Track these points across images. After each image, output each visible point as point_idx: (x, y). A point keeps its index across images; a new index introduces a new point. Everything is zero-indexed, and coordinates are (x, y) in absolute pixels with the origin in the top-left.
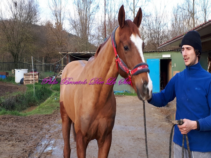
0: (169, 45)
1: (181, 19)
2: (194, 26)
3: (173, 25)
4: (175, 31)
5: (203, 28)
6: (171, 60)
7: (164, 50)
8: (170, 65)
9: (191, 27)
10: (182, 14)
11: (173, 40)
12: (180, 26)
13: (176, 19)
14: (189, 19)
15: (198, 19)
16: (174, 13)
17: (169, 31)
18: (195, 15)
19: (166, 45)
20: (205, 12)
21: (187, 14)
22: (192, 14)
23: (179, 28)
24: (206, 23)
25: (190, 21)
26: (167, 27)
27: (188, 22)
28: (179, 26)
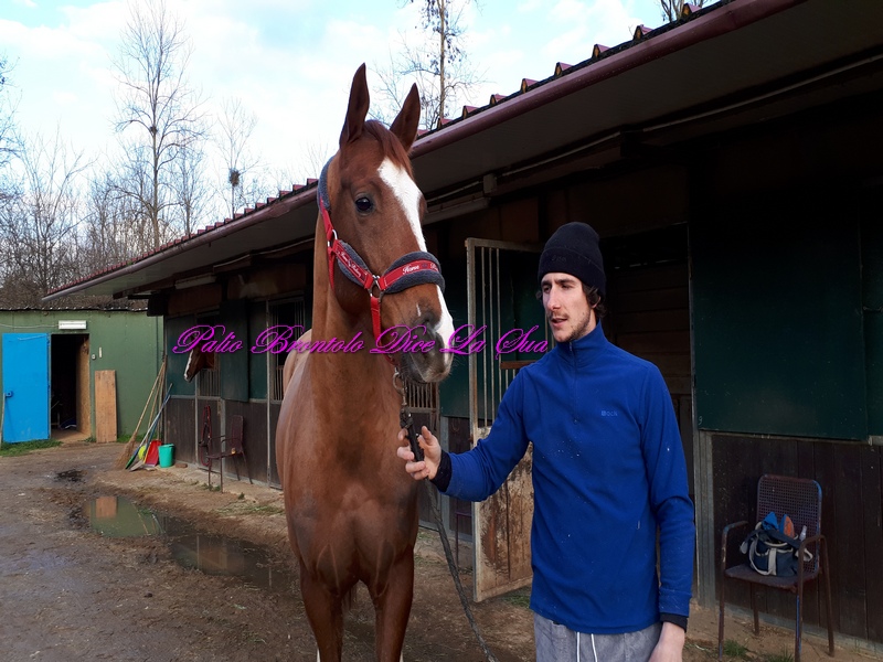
0: (82, 293)
1: (120, 219)
2: (157, 242)
3: (93, 233)
4: (99, 251)
5: (183, 251)
6: (87, 336)
7: (64, 304)
8: (83, 354)
9: (148, 245)
10: (123, 206)
11: (93, 278)
12: (117, 239)
13: (103, 219)
14: (144, 222)
15: (167, 225)
16: (96, 199)
17: (80, 250)
18: (160, 213)
19: (71, 292)
20: (188, 209)
21: (136, 206)
22: (152, 208)
23: (112, 243)
24: (190, 239)
25: (146, 228)
26: (75, 236)
27: (141, 231)
28: (113, 239)
